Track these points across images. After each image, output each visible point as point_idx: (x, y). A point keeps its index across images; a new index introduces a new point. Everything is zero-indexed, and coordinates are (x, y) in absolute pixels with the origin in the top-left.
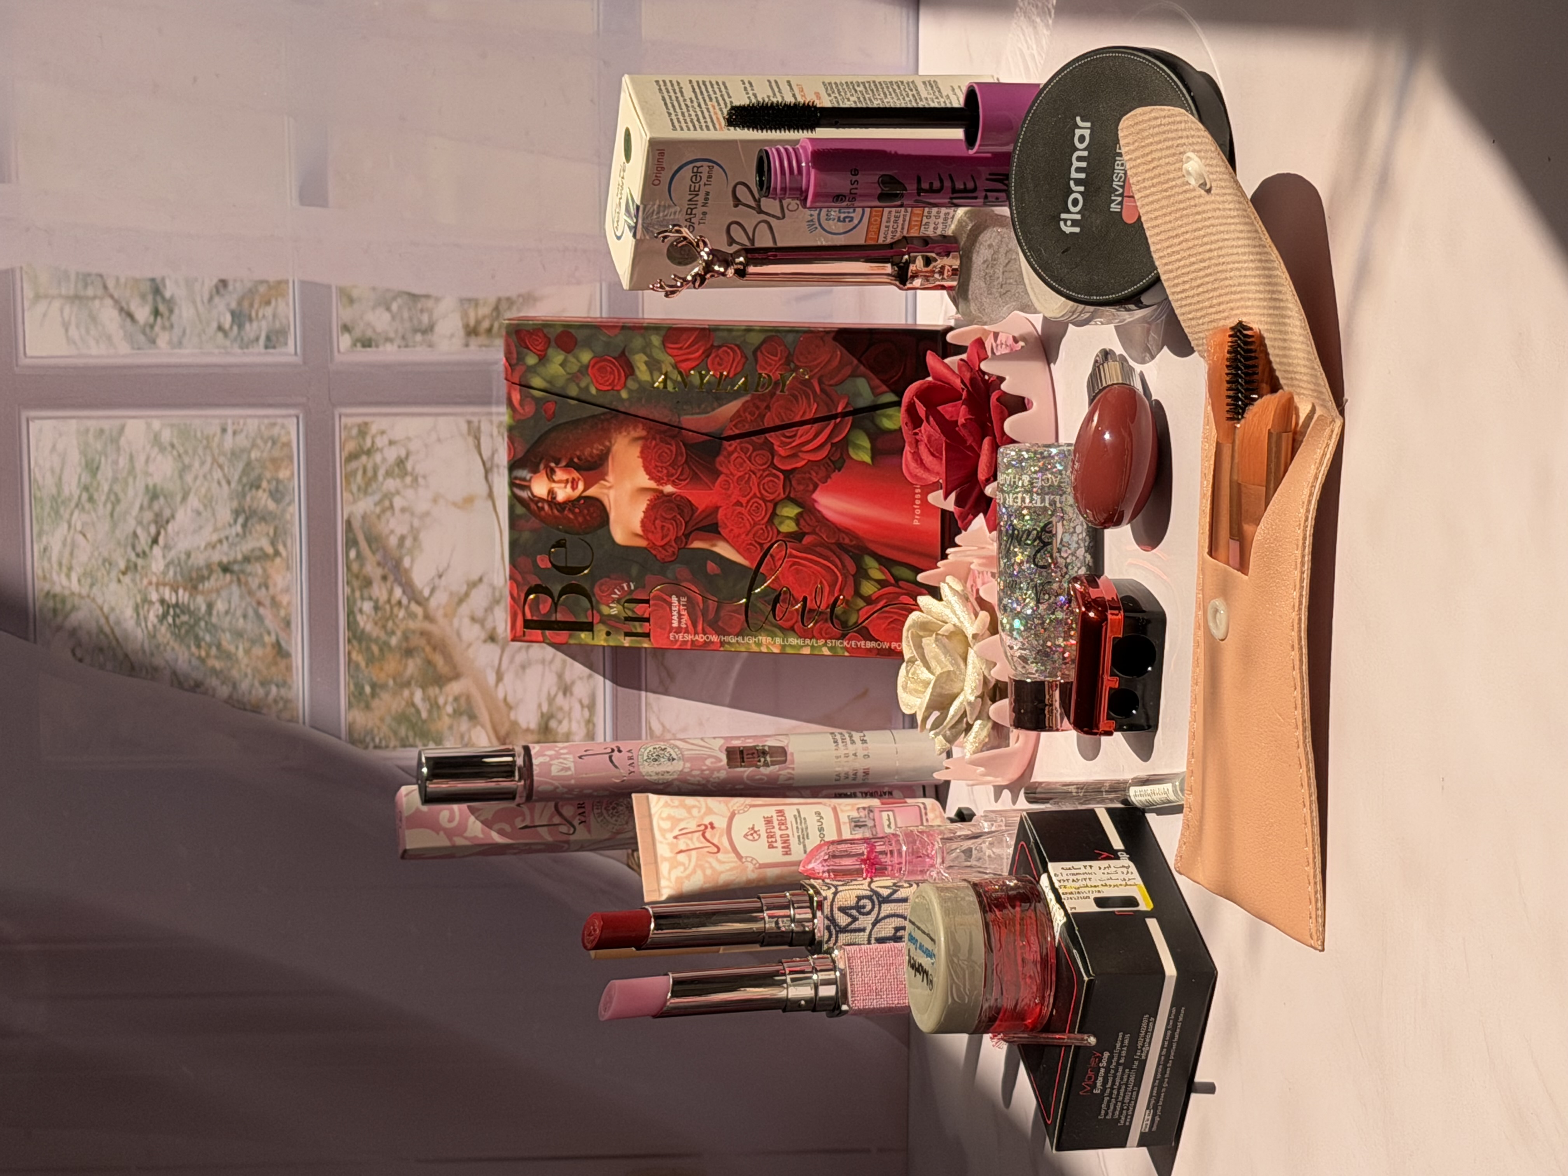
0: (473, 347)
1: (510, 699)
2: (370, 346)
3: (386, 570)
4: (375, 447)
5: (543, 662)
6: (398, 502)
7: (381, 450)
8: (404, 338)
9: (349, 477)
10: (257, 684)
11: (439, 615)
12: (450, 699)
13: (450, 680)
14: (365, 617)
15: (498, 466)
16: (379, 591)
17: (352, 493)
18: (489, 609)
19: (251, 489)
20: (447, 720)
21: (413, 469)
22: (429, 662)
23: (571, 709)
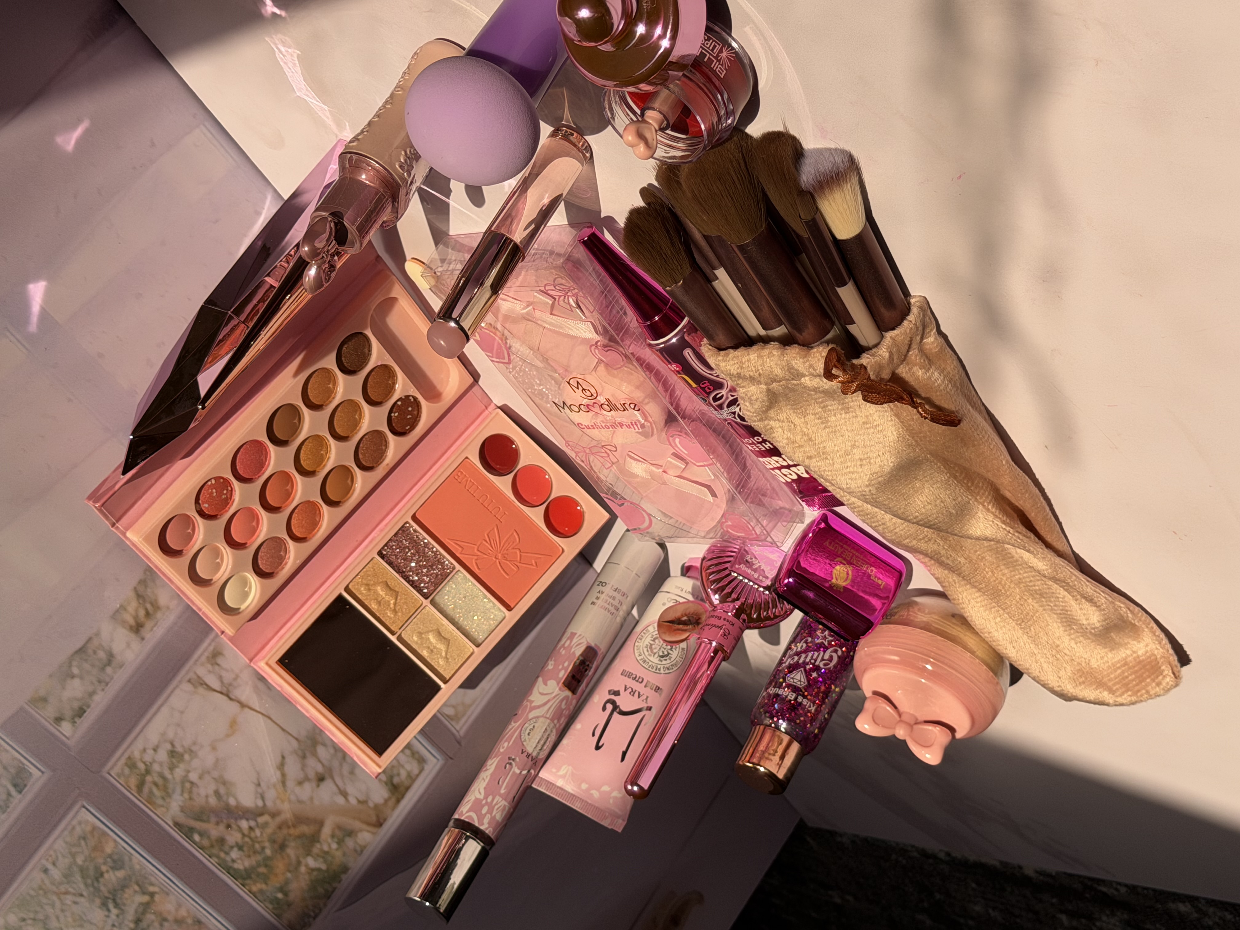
0: (148, 636)
1: (361, 798)
2: (85, 712)
3: (225, 821)
4: (149, 765)
6: (193, 777)
7: (154, 761)
8: (100, 682)
9: (150, 800)
11: (279, 805)
12: (330, 840)
13: (319, 831)
14: (239, 861)
15: (230, 685)
16: (233, 837)
17: (161, 806)
18: (303, 767)
19: (98, 881)
20: (338, 854)
21: (183, 746)
22: (299, 837)
23: (399, 762)
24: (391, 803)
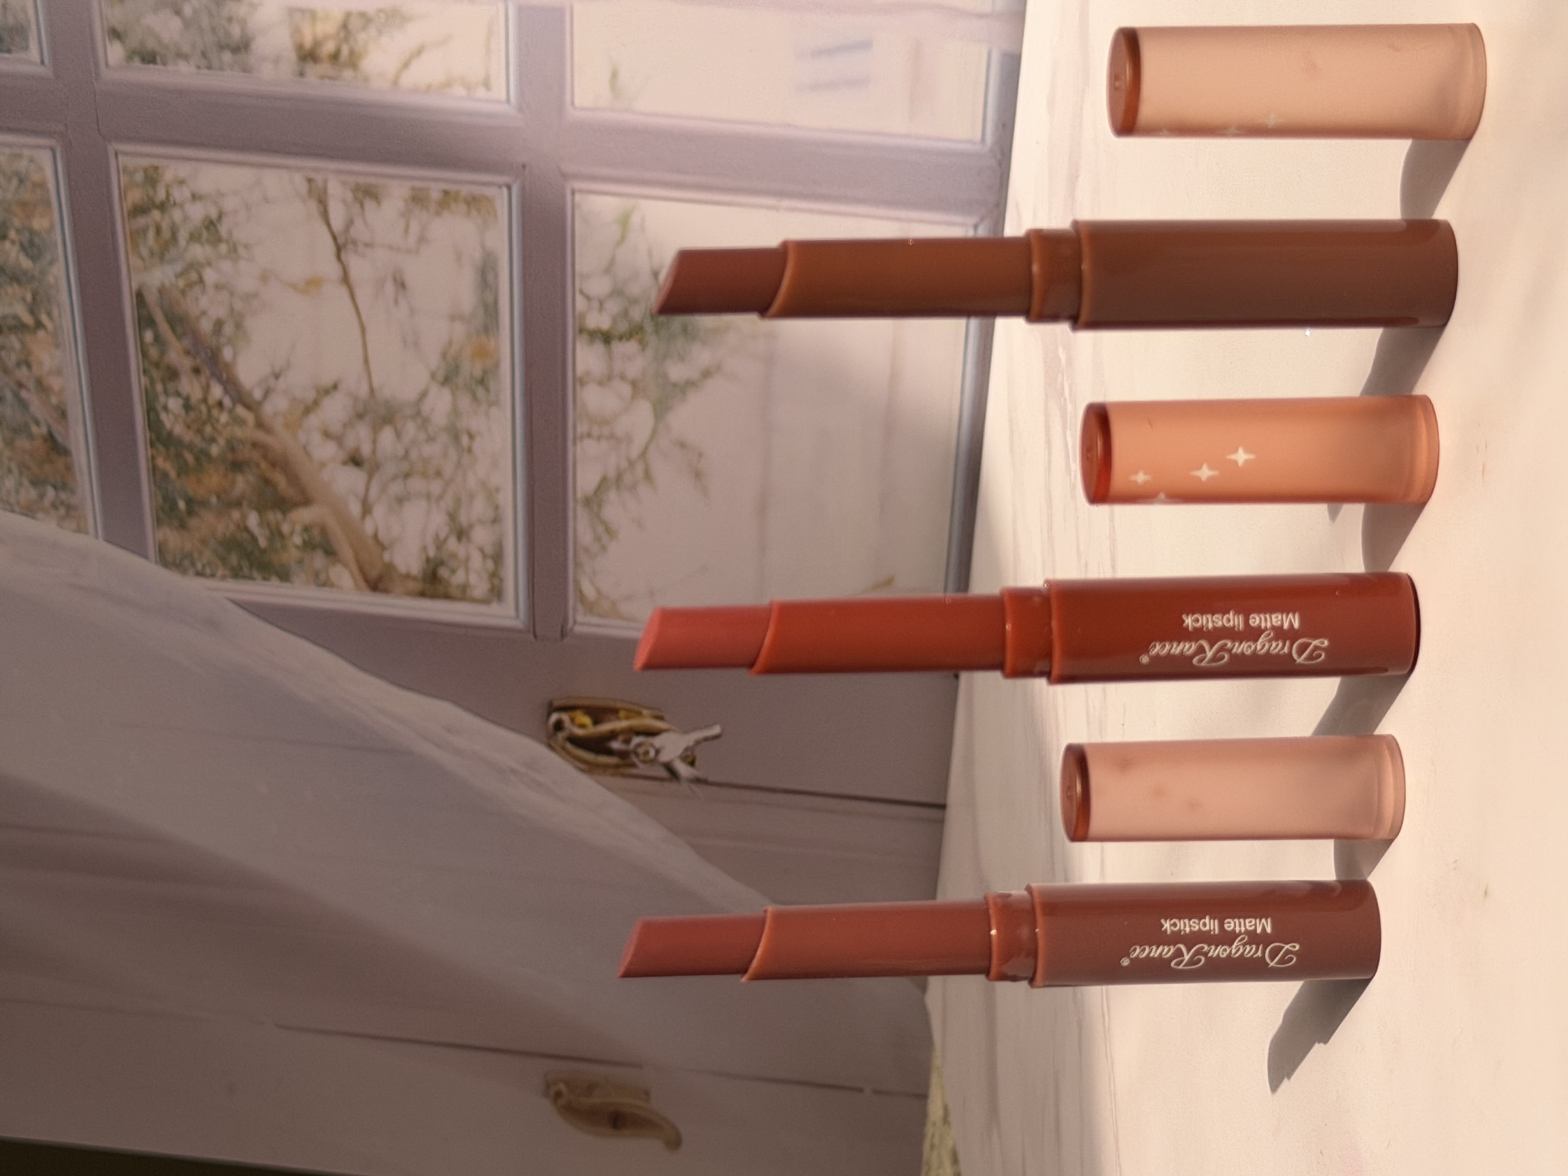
0: (311, 78)
1: (383, 536)
2: (154, 63)
3: (198, 361)
4: (172, 202)
5: (428, 496)
6: (210, 275)
7: (181, 206)
8: (204, 54)
9: (136, 236)
10: (26, 482)
11: (278, 424)
12: (298, 528)
13: (296, 505)
14: (171, 417)
15: (354, 243)
16: (190, 386)
17: (142, 259)
18: (348, 425)
20: (294, 553)
21: (230, 233)
22: (267, 482)
23: (467, 559)
24: (412, 585)
